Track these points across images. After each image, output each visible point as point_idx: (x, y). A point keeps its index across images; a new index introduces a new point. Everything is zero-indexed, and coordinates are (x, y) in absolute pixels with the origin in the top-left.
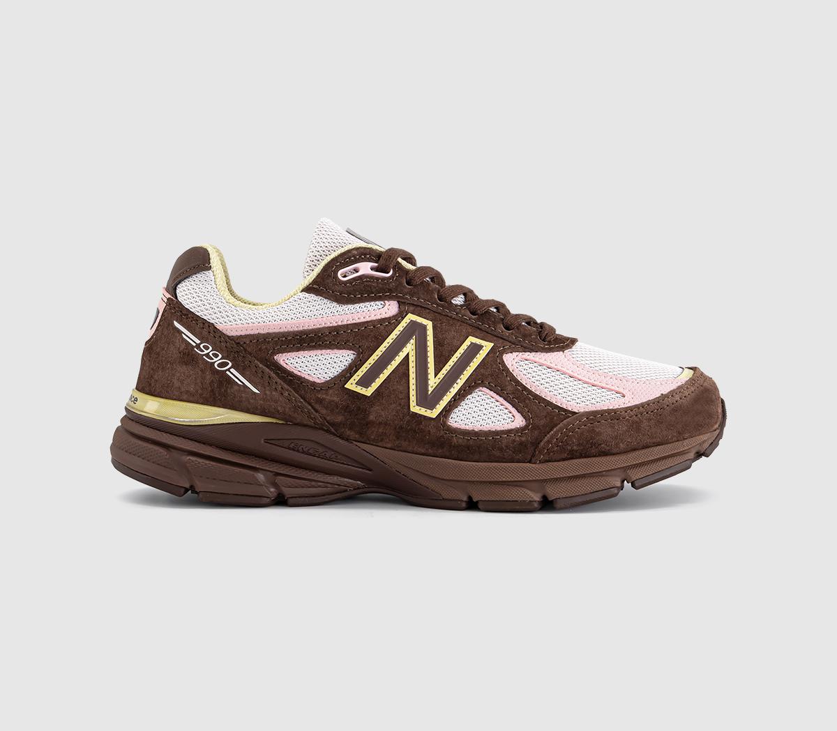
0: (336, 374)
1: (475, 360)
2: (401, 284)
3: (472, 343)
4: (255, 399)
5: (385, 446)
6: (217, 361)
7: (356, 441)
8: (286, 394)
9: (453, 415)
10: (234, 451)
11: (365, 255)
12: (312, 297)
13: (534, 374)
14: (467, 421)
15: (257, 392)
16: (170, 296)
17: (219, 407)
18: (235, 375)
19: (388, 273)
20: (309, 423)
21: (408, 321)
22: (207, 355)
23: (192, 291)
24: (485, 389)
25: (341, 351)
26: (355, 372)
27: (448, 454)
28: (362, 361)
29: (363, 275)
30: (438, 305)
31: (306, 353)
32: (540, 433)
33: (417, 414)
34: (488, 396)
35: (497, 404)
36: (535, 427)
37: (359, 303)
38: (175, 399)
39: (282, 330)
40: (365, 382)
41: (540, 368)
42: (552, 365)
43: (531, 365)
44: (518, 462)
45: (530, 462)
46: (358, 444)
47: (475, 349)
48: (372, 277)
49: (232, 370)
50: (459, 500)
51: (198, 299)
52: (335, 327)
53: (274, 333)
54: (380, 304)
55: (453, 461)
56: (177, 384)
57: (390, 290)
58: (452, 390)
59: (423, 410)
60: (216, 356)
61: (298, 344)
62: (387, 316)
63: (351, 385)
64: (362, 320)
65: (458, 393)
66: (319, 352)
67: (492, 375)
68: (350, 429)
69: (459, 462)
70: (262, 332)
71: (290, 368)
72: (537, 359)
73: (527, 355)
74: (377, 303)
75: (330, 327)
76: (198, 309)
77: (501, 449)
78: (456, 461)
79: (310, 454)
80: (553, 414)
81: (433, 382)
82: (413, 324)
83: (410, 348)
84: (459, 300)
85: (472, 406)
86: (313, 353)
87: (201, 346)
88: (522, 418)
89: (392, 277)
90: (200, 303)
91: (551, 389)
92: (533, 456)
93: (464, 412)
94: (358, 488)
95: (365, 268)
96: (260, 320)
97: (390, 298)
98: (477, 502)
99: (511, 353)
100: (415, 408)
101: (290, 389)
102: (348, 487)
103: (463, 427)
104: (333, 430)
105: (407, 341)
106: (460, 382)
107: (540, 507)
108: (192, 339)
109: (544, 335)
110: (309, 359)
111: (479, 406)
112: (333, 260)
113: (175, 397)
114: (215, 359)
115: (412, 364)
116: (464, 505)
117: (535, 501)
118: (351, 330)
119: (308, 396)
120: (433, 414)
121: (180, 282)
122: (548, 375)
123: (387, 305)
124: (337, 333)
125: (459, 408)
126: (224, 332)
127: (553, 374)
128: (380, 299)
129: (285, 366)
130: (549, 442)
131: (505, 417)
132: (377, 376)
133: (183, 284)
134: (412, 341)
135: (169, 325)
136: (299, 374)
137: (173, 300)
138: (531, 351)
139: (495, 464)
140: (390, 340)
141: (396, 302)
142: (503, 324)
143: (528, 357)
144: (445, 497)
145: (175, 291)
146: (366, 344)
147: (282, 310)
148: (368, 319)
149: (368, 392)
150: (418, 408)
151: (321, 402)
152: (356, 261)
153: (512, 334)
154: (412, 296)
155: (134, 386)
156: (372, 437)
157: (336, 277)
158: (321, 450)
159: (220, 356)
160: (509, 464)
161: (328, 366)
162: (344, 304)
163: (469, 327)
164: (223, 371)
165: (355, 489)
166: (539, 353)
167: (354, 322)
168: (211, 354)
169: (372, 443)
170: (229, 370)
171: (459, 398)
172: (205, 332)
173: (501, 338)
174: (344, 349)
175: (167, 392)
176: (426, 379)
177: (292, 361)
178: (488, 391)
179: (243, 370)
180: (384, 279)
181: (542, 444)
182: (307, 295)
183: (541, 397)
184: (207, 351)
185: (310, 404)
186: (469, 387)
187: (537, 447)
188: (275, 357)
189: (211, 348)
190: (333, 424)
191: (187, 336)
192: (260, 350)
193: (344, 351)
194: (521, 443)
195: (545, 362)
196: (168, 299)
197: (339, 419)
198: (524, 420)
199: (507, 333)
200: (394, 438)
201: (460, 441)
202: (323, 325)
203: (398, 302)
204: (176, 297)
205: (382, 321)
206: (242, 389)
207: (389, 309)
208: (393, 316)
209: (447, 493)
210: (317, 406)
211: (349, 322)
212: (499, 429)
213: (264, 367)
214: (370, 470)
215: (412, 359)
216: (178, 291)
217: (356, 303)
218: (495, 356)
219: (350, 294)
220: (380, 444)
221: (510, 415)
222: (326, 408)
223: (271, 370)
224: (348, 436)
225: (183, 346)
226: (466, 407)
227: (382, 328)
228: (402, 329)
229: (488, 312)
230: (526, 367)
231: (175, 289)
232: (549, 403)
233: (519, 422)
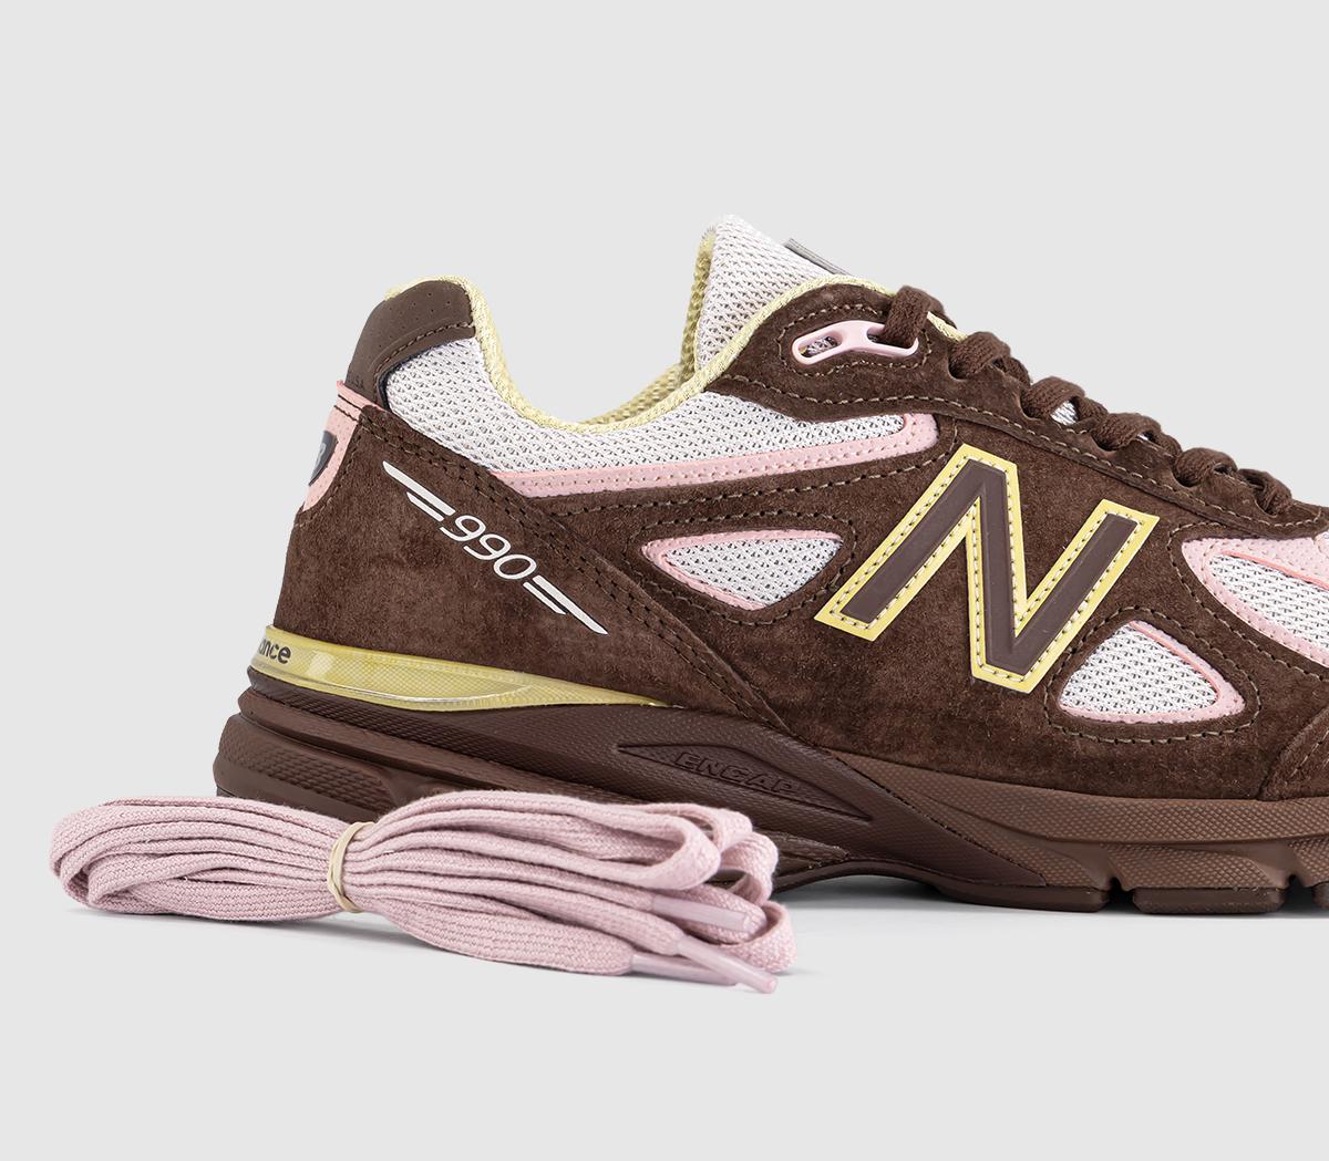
0: (793, 588)
1: (1119, 555)
2: (939, 372)
3: (1109, 516)
4: (596, 649)
5: (907, 759)
6: (500, 557)
7: (837, 750)
8: (671, 637)
9: (1070, 687)
10: (544, 774)
11: (853, 302)
12: (732, 403)
13: (1254, 591)
14: (1105, 702)
15: (601, 630)
16: (368, 403)
17: (506, 667)
18: (546, 591)
19: (908, 346)
20: (726, 707)
21: (963, 463)
22: (475, 544)
23: (431, 389)
24: (1142, 625)
25: (806, 533)
26: (841, 583)
27: (1060, 779)
28: (857, 558)
29: (851, 351)
30: (1023, 423)
31: (722, 539)
32: (1281, 728)
33: (986, 683)
34: (1151, 642)
35: (1174, 660)
36: (1268, 715)
37: (845, 417)
38: (393, 651)
39: (662, 484)
40: (864, 607)
41: (1267, 576)
42: (1296, 569)
43: (1246, 569)
44: (1231, 796)
45: (1258, 797)
46: (843, 756)
47: (1117, 531)
48: (871, 357)
49: (539, 580)
50: (1088, 889)
51: (447, 409)
52: (792, 475)
53: (642, 490)
54: (892, 422)
55: (1076, 796)
56: (396, 613)
57: (916, 389)
58: (1068, 626)
59: (1003, 673)
60: (497, 545)
61: (704, 515)
62: (912, 449)
63: (830, 615)
64: (854, 459)
65: (1082, 635)
66: (752, 535)
67: (1159, 592)
68: (825, 720)
69: (1091, 797)
70: (614, 487)
71: (680, 573)
72: (1258, 555)
73: (1234, 545)
74: (887, 418)
75: (779, 476)
76: (449, 432)
77: (1189, 767)
78: (1084, 797)
79: (727, 781)
80: (1307, 683)
81: (1024, 608)
82: (973, 467)
83: (968, 527)
84: (1064, 414)
85: (1115, 664)
86: (737, 537)
87: (458, 522)
88: (1234, 694)
89: (918, 356)
90: (454, 418)
91: (1296, 625)
92: (1267, 782)
93: (1097, 680)
94: (834, 862)
95: (856, 335)
96: (607, 458)
97: (916, 407)
98: (1133, 892)
99: (1199, 539)
100: (982, 670)
101: (681, 624)
102: (811, 859)
103: (1096, 714)
104: (781, 722)
105: (961, 511)
106: (1088, 608)
107: (1282, 902)
108: (434, 505)
109: (1268, 498)
110: (728, 552)
111: (1132, 665)
112: (777, 315)
113: (391, 645)
114: (495, 554)
115: (974, 566)
116: (1097, 899)
117: (1274, 889)
118: (830, 484)
119: (724, 641)
120: (1026, 683)
121: (397, 367)
122: (1287, 593)
123: (910, 423)
124: (797, 490)
125: (1085, 670)
126: (517, 488)
127: (1299, 590)
128: (893, 408)
129: (667, 569)
130: (1302, 749)
131: (1193, 690)
132: (893, 593)
133: (406, 371)
134: (974, 511)
135: (370, 471)
136: (702, 588)
137: (378, 412)
138: (1244, 534)
139: (1178, 801)
140: (921, 507)
141: (930, 417)
142: (1174, 471)
143: (1238, 551)
144: (1054, 881)
145: (385, 388)
146: (865, 514)
147: (657, 434)
148: (867, 457)
149: (871, 631)
150: (990, 669)
151: (757, 656)
152: (833, 318)
153: (1198, 493)
154: (966, 401)
155: (270, 618)
156: (878, 739)
157: (788, 355)
158: (752, 769)
159: (507, 546)
160: (1211, 803)
161: (775, 569)
162: (810, 419)
163: (1097, 477)
164: (516, 581)
165: (826, 865)
166: (1261, 541)
167: (835, 463)
168: (483, 541)
169: (874, 753)
170: (529, 579)
171: (1085, 647)
172: (466, 489)
173: (1176, 505)
174: (815, 528)
175: (373, 633)
176: (1009, 602)
177: (686, 557)
178: (1150, 630)
179: (568, 577)
180: (899, 361)
181: (1288, 754)
182: (720, 399)
183: (1277, 644)
184: (473, 533)
185: (728, 660)
186: (1107, 621)
187: (1275, 761)
188: (644, 549)
189: (482, 528)
190: (782, 709)
191: (419, 498)
192: (609, 530)
193: (813, 533)
194: (1237, 753)
195: (1278, 563)
196: (365, 410)
197: (801, 695)
198: (1240, 700)
199: (1185, 492)
200: (930, 741)
201: (1091, 747)
202: (762, 472)
203: (935, 416)
204: (386, 404)
205: (900, 462)
206: (564, 624)
207: (914, 432)
208: (927, 451)
209: (1057, 872)
210: (746, 666)
211: (823, 465)
212: (1182, 719)
213: (618, 572)
214: (868, 818)
215: (974, 553)
216: (392, 389)
217: (839, 419)
218: (1163, 546)
219: (825, 396)
220: (896, 756)
221: (1206, 687)
222: (770, 669)
223: (634, 577)
224: (818, 738)
225: (411, 522)
226: (1100, 667)
227: (903, 479)
228: (949, 481)
229: (1136, 443)
230: (1233, 573)
231: (384, 385)
232: (1296, 659)
233: (1228, 702)
